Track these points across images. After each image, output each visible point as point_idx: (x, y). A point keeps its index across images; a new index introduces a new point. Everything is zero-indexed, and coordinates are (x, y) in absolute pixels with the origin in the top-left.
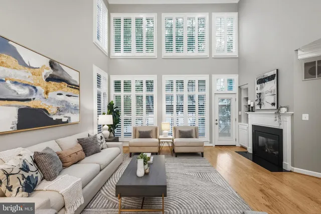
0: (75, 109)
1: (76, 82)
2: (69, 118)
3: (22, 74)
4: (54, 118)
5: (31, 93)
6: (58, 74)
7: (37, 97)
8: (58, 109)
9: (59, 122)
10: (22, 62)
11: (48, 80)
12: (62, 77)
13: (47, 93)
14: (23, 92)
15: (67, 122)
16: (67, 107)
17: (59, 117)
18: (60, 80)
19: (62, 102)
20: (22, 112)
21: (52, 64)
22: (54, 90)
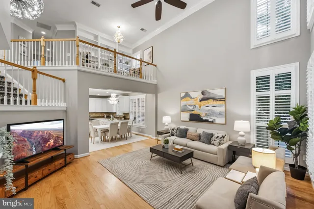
0: (220, 114)
1: (222, 96)
2: (214, 120)
3: (191, 102)
4: (204, 118)
5: (194, 108)
6: (207, 96)
7: (196, 109)
8: (206, 114)
9: (207, 121)
10: (191, 98)
11: (200, 101)
12: (209, 97)
13: (200, 107)
14: (191, 108)
15: (213, 122)
16: (213, 113)
17: (207, 119)
18: (207, 99)
19: (209, 110)
20: (191, 115)
21: (203, 93)
22: (204, 105)
